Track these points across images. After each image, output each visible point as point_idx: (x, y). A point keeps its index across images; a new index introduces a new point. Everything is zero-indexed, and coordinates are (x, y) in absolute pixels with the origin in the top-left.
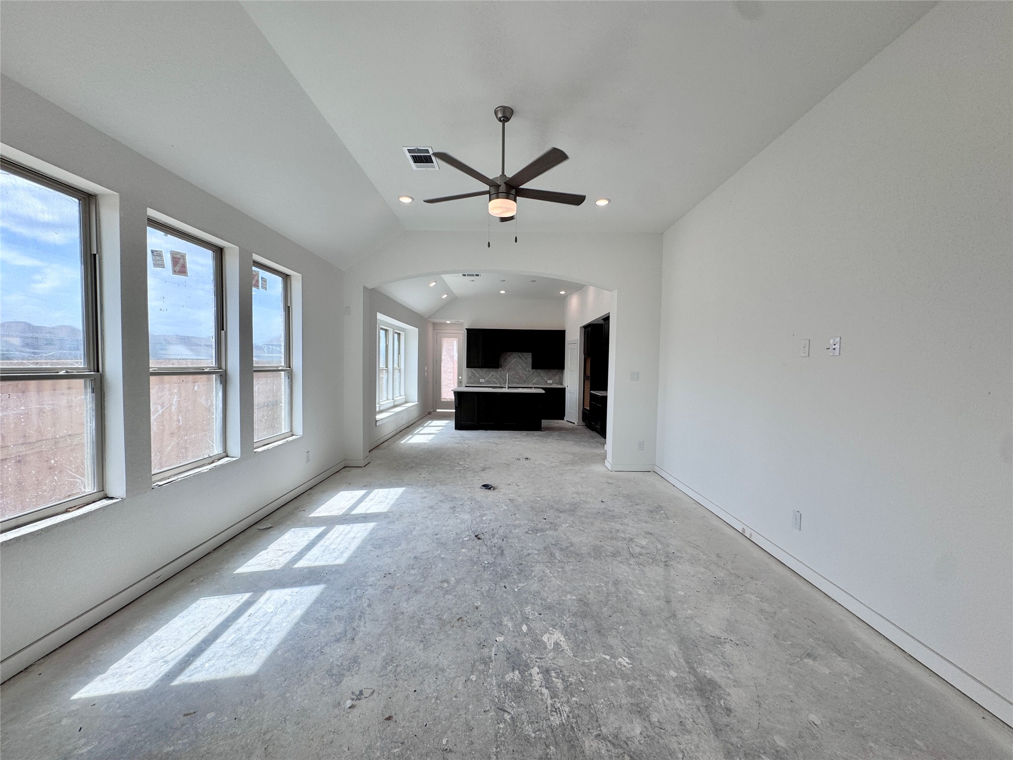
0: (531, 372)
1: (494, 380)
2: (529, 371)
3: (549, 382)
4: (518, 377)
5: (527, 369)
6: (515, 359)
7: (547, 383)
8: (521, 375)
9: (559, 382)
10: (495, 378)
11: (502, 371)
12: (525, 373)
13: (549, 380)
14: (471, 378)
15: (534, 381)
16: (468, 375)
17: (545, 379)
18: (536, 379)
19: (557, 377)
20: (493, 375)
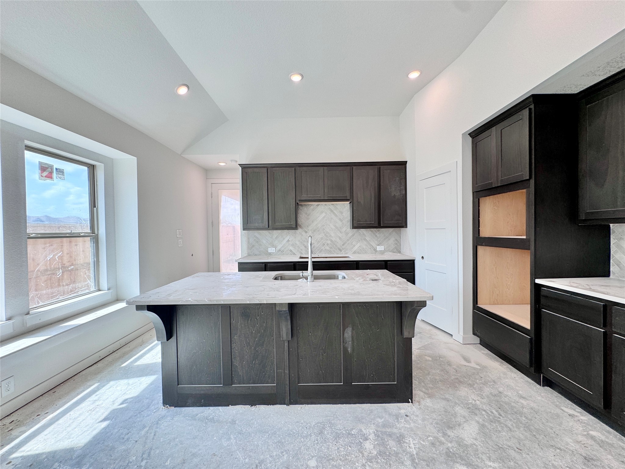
0: (350, 235)
1: (291, 248)
2: (347, 234)
3: (380, 248)
4: (329, 242)
5: (344, 229)
6: (324, 215)
7: (375, 250)
8: (333, 239)
9: (396, 248)
10: (292, 245)
11: (304, 233)
12: (340, 235)
13: (378, 245)
14: (253, 246)
15: (356, 248)
16: (249, 242)
17: (374, 244)
18: (359, 244)
19: (392, 241)
20: (288, 241)
